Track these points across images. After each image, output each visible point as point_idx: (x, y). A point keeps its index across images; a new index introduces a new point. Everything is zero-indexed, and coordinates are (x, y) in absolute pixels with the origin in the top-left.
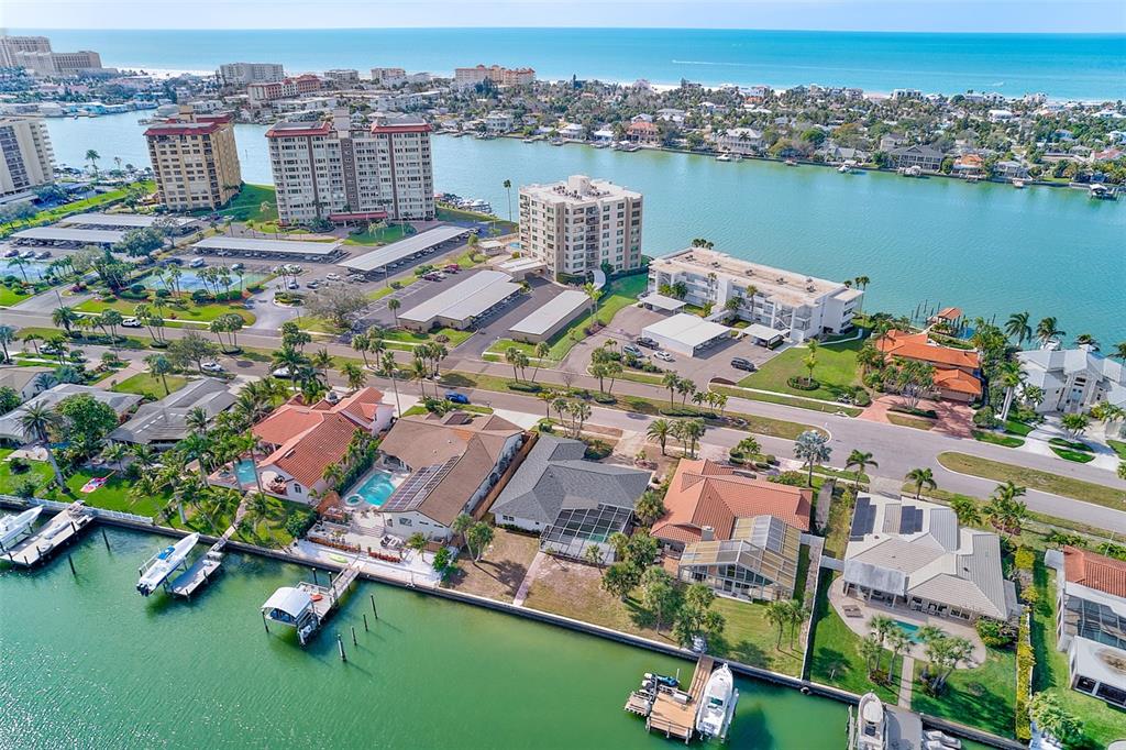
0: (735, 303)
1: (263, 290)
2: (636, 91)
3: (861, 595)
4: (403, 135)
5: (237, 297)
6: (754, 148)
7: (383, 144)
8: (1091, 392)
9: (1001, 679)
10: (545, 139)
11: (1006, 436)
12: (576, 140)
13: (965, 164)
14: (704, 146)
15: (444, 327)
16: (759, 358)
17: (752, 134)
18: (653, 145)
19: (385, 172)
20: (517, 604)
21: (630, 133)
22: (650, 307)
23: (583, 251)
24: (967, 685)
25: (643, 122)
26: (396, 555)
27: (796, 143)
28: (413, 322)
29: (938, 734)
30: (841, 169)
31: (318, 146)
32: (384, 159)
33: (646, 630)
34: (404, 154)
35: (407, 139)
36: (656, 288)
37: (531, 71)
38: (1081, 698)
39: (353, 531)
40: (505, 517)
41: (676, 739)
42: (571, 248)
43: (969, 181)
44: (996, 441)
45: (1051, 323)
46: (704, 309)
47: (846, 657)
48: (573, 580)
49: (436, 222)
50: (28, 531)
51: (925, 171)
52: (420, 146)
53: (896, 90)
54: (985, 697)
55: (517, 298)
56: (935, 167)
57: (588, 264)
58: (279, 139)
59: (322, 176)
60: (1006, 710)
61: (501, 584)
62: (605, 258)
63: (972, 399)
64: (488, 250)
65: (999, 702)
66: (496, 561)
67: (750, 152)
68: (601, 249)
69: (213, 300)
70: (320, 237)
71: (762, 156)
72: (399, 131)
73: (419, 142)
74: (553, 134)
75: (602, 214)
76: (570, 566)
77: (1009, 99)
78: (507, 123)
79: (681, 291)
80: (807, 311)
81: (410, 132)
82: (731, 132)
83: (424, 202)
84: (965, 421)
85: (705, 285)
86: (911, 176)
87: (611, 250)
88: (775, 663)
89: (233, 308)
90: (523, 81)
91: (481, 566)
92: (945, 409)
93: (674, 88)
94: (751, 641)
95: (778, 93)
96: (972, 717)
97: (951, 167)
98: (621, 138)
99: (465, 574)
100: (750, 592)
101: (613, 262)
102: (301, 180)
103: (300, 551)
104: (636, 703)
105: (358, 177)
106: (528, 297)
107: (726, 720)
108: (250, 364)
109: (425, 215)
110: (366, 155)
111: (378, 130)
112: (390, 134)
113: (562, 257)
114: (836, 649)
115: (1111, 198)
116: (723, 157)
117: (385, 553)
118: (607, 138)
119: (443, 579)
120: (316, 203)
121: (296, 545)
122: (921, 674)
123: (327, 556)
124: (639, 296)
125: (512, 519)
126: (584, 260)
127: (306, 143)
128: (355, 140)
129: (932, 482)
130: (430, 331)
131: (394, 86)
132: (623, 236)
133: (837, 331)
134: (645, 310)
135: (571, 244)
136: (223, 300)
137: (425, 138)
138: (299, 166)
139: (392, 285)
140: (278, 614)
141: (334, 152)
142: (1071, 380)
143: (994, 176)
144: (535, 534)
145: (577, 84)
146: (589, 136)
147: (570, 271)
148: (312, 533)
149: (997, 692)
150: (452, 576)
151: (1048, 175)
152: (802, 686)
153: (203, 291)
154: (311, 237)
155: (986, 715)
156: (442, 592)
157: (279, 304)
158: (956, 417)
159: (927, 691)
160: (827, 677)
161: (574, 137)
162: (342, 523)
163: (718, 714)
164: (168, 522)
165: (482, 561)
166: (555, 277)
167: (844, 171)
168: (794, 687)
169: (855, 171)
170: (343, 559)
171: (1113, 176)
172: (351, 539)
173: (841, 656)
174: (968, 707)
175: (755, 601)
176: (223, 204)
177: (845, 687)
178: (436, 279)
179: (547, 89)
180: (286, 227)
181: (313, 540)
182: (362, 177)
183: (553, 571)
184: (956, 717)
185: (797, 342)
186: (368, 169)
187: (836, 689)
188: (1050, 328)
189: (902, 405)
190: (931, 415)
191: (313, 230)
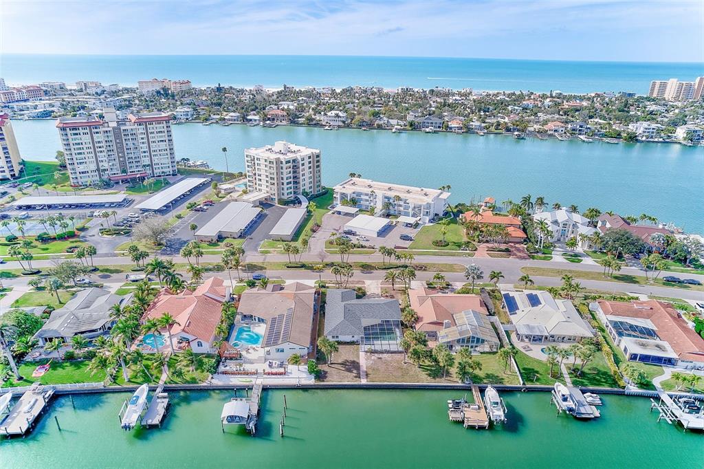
0: (387, 205)
1: (87, 229)
2: (259, 91)
3: (527, 340)
4: (154, 123)
5: (71, 235)
6: (344, 122)
7: (141, 129)
8: (570, 230)
9: (601, 363)
10: (217, 122)
11: (543, 255)
12: (236, 122)
13: (453, 124)
14: (314, 122)
15: (225, 238)
16: (411, 232)
17: (341, 114)
18: (284, 122)
19: (145, 147)
20: (364, 381)
21: (269, 116)
22: (339, 213)
23: (292, 185)
24: (590, 369)
25: (272, 110)
26: (282, 370)
27: (367, 118)
28: (206, 237)
29: (589, 394)
30: (394, 130)
31: (97, 133)
32: (142, 139)
33: (437, 379)
34: (155, 135)
35: (157, 125)
36: (339, 202)
37: (188, 82)
38: (634, 363)
39: (245, 362)
40: (333, 337)
41: (481, 428)
42: (285, 184)
43: (458, 133)
44: (541, 258)
45: (541, 199)
46: (371, 212)
47: (535, 370)
48: (386, 363)
49: (179, 176)
50: (7, 411)
51: (435, 129)
52: (165, 130)
53: (400, 87)
54: (599, 373)
55: (261, 217)
56: (439, 127)
57: (295, 193)
58: (68, 129)
59: (101, 152)
60: (610, 376)
61: (349, 374)
62: (303, 188)
63: (523, 240)
64: (225, 190)
65: (605, 373)
66: (340, 361)
67: (341, 124)
68: (301, 183)
69: (54, 239)
70: (105, 191)
71: (348, 126)
72: (151, 121)
73: (165, 127)
74: (220, 119)
75: (301, 162)
76: (381, 356)
77: (455, 91)
78: (189, 114)
79: (354, 202)
80: (429, 206)
81: (159, 121)
82: (329, 114)
83: (170, 165)
84: (523, 251)
85: (367, 198)
86: (430, 132)
87: (306, 183)
88: (506, 381)
89: (72, 242)
90: (184, 87)
91: (333, 366)
92: (512, 247)
93: (279, 90)
94: (489, 372)
95: (338, 91)
96: (599, 383)
97: (447, 126)
98: (264, 120)
99: (326, 373)
100: (478, 349)
101: (308, 190)
102: (86, 155)
103: (218, 381)
104: (453, 416)
105: (126, 152)
106: (266, 215)
107: (504, 411)
108: (109, 276)
109: (171, 173)
110: (130, 137)
111: (137, 121)
112: (146, 122)
113: (280, 189)
114: (529, 367)
115: (523, 138)
116: (327, 128)
117: (274, 371)
118: (255, 120)
119: (315, 378)
120: (98, 170)
121: (212, 378)
122: (570, 369)
123: (236, 381)
124: (329, 208)
125: (337, 337)
126: (292, 190)
127: (88, 131)
128: (123, 128)
129: (531, 281)
130: (218, 241)
131: (97, 93)
132: (312, 175)
133: (441, 215)
134: (336, 215)
135: (285, 181)
136: (62, 238)
137: (168, 125)
138: (84, 146)
139: (176, 217)
140: (232, 419)
141: (108, 136)
142: (561, 225)
143: (468, 130)
144: (352, 343)
145: (219, 89)
146: (244, 119)
147: (285, 197)
148: (221, 368)
149: (603, 370)
150: (320, 376)
151: (492, 129)
152: (522, 388)
153: (45, 234)
154: (100, 192)
155: (603, 380)
156: (318, 385)
157: (105, 236)
158: (519, 250)
159: (576, 377)
160: (532, 381)
161: (235, 120)
162: (237, 359)
163: (499, 410)
164: (115, 382)
165: (332, 364)
166: (276, 201)
167: (394, 132)
168: (518, 390)
169: (400, 131)
170: (248, 380)
171: (521, 128)
172: (248, 367)
173: (533, 369)
174: (594, 379)
175: (481, 353)
176: (17, 175)
177: (542, 384)
178: (202, 210)
179: (202, 93)
180: (78, 187)
181: (225, 373)
182: (129, 151)
183: (374, 360)
184: (592, 384)
185: (425, 223)
186: (132, 146)
187: (538, 385)
188: (541, 202)
189: (492, 248)
190: (507, 250)
191: (100, 187)
